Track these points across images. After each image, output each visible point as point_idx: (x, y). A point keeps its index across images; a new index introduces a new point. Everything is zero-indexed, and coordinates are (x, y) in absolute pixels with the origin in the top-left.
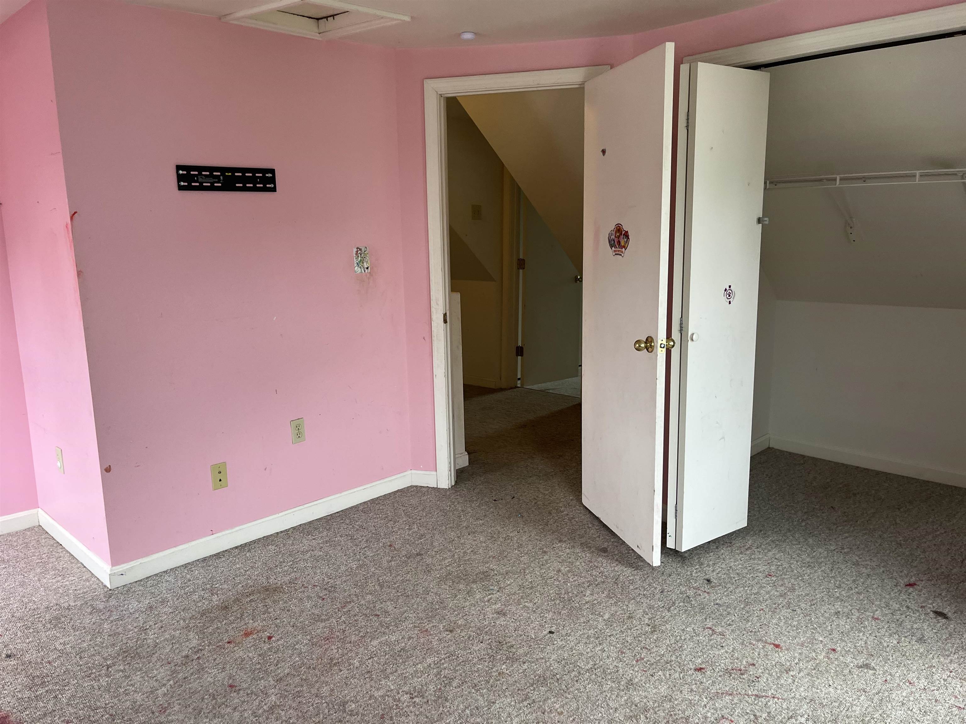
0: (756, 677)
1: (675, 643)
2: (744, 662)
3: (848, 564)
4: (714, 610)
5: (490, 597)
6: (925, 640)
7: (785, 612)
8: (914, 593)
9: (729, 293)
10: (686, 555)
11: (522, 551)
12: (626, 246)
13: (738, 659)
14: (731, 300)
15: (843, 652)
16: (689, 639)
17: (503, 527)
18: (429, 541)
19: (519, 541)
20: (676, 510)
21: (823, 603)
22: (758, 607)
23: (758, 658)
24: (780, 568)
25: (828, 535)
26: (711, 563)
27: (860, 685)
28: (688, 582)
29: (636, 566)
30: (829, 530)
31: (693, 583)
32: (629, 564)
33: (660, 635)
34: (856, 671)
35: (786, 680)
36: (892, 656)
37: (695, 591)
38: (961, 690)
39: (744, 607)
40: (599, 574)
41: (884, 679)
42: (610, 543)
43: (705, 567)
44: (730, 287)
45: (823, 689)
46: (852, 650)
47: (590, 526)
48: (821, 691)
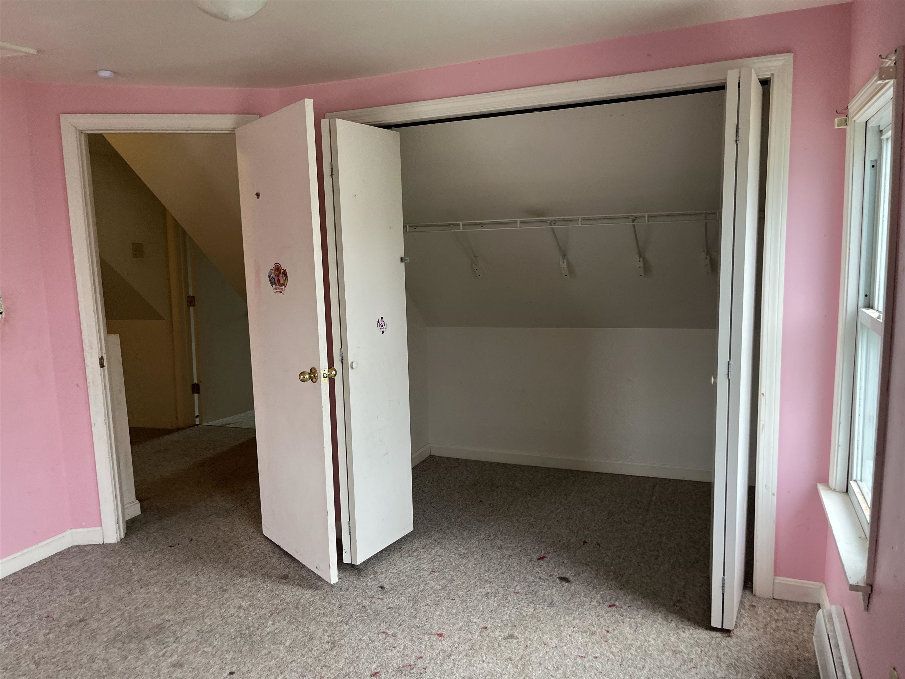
0: (424, 668)
1: (353, 655)
2: (413, 656)
3: (494, 549)
4: (387, 614)
5: (165, 650)
6: (554, 604)
7: (447, 603)
8: (544, 565)
9: (381, 323)
10: (362, 567)
11: (201, 594)
12: (285, 283)
13: (407, 656)
14: (384, 330)
15: (493, 628)
16: (366, 647)
17: (180, 573)
18: (95, 604)
19: (197, 585)
20: (350, 527)
21: (476, 588)
22: (424, 603)
23: (425, 650)
24: (442, 564)
25: (478, 526)
26: (383, 570)
27: (506, 655)
28: (364, 593)
29: (316, 586)
30: (479, 522)
31: (369, 593)
32: (309, 586)
33: (338, 650)
34: (503, 643)
35: (448, 665)
36: (530, 623)
37: (370, 600)
38: (582, 641)
39: (413, 606)
40: (281, 601)
41: (525, 645)
42: (291, 569)
43: (378, 575)
44: (382, 318)
45: (478, 666)
46: (499, 625)
47: (271, 555)
48: (477, 668)
